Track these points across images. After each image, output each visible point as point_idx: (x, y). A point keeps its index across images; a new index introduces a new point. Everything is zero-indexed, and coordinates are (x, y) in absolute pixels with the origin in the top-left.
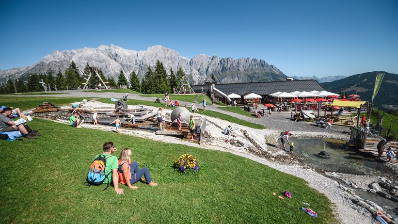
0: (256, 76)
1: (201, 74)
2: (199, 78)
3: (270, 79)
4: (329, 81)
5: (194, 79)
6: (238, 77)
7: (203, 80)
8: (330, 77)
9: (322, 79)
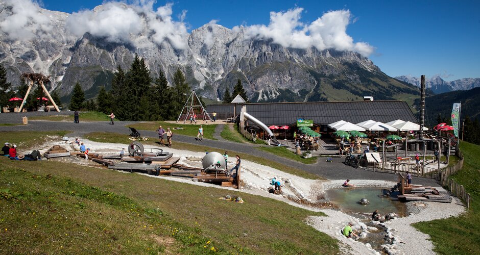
0: (327, 74)
1: (212, 67)
2: (207, 74)
3: (355, 79)
4: (465, 88)
5: (196, 77)
6: (290, 75)
7: (216, 79)
8: (467, 80)
9: (453, 83)
